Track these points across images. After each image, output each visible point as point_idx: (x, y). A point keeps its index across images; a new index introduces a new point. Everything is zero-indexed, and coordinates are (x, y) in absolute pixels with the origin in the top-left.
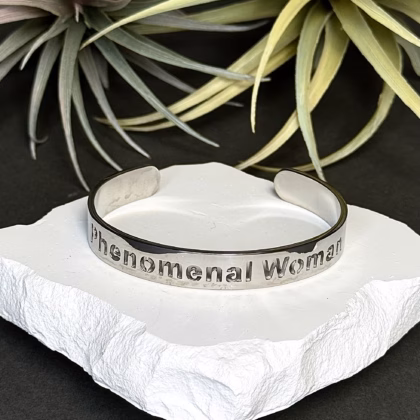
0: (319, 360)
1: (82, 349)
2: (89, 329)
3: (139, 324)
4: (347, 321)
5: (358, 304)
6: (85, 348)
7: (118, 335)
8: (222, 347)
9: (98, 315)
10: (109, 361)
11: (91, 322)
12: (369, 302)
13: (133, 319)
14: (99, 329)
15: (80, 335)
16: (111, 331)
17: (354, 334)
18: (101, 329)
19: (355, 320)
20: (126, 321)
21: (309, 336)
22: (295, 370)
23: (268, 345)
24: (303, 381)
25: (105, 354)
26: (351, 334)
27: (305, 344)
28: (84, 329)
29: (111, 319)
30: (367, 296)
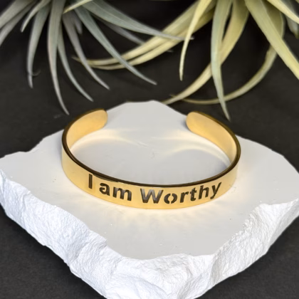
0: (223, 264)
1: (63, 248)
2: (68, 236)
3: (102, 239)
4: (244, 236)
5: (251, 223)
6: (65, 248)
7: (87, 245)
8: (159, 260)
9: (74, 227)
10: (81, 262)
11: (70, 232)
12: (258, 220)
13: (98, 235)
14: (74, 237)
15: (61, 239)
16: (83, 241)
17: (247, 243)
18: (76, 238)
19: (248, 235)
20: (93, 236)
21: (218, 251)
22: (208, 274)
23: (190, 258)
24: (212, 280)
25: (79, 257)
26: (245, 243)
27: (215, 257)
28: (65, 236)
29: (83, 232)
30: (257, 216)
